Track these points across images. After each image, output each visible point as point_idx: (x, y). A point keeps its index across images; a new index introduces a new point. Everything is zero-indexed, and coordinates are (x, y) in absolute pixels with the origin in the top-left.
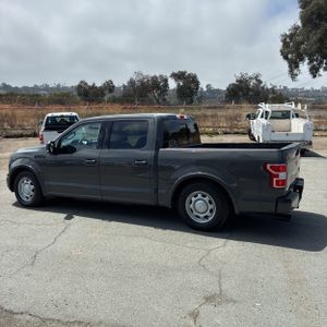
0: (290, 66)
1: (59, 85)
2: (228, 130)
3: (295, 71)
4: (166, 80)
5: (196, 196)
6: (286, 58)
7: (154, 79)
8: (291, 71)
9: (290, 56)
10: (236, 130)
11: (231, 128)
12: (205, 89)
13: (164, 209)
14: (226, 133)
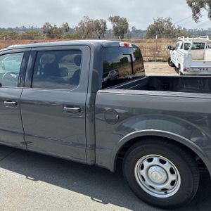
0: (194, 12)
1: (32, 27)
2: (152, 58)
3: (198, 15)
4: (105, 23)
5: (150, 160)
6: (190, 5)
7: (97, 22)
8: (194, 15)
9: (193, 4)
10: (158, 58)
11: (154, 57)
12: (131, 30)
13: (104, 171)
14: (150, 61)
